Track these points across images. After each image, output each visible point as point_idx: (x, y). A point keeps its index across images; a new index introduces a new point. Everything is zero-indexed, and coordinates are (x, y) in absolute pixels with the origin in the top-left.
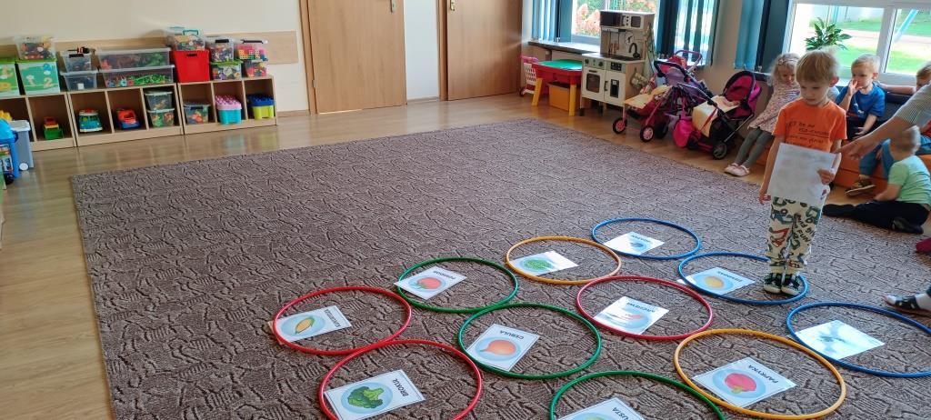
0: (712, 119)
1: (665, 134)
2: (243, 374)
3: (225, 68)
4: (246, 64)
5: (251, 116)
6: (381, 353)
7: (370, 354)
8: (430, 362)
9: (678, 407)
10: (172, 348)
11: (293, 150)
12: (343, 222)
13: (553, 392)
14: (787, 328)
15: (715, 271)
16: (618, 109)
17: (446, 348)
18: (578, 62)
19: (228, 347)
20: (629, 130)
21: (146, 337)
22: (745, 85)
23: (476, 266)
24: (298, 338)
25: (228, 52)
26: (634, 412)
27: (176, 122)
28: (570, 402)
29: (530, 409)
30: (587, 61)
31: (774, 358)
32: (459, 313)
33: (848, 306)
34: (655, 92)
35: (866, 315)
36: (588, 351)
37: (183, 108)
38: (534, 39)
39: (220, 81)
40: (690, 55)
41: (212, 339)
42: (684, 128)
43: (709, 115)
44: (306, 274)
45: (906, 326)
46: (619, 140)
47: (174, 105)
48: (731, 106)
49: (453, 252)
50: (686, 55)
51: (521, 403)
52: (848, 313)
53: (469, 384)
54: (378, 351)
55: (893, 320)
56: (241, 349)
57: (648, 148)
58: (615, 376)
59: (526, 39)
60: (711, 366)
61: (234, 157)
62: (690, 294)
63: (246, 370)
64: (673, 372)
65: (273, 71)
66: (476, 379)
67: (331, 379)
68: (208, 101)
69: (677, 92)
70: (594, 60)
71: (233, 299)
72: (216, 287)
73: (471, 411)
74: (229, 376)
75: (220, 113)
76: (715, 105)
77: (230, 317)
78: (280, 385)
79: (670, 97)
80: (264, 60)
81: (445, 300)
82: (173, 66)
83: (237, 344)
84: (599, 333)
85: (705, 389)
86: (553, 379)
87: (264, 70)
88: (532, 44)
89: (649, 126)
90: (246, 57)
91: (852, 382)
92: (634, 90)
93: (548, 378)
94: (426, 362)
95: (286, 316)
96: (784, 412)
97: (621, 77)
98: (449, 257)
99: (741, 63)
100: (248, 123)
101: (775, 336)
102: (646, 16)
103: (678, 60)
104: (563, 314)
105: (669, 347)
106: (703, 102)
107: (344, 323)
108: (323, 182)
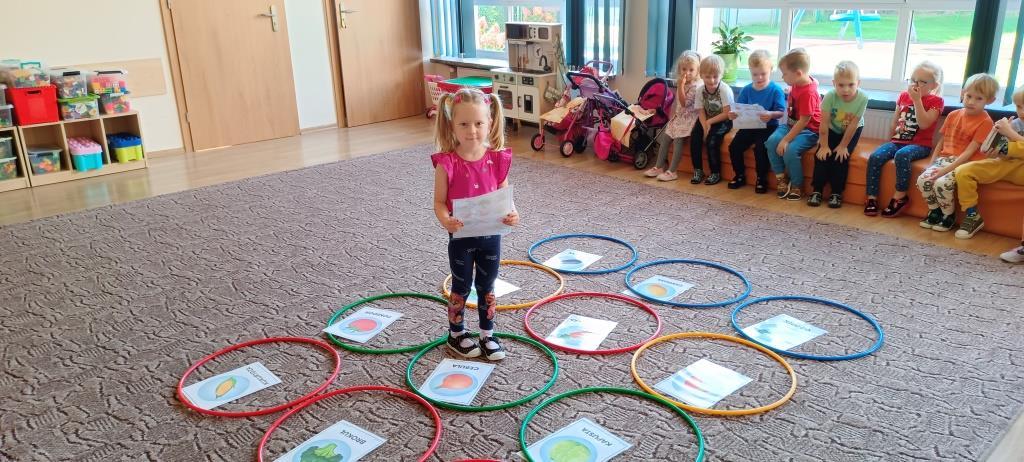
0: (631, 129)
1: (584, 148)
2: (162, 451)
3: (78, 105)
4: (104, 99)
5: (114, 159)
6: (321, 407)
7: (308, 409)
8: (378, 409)
9: (644, 417)
10: (65, 434)
11: (174, 194)
12: (249, 269)
13: (516, 419)
14: (734, 327)
15: (655, 279)
16: (534, 125)
17: (394, 391)
18: (488, 79)
19: (137, 423)
20: (548, 146)
21: (29, 426)
22: (659, 93)
23: (412, 301)
24: (219, 403)
25: (80, 86)
26: (600, 427)
27: (20, 173)
28: (536, 427)
29: (496, 441)
30: (497, 77)
31: (726, 357)
32: (402, 352)
33: (787, 299)
34: (570, 105)
35: (803, 306)
36: (545, 374)
37: (27, 156)
38: (436, 56)
39: (73, 120)
40: (601, 66)
41: (115, 417)
42: (605, 140)
43: (627, 125)
44: (215, 332)
45: (839, 311)
46: (538, 156)
47: (15, 152)
48: (646, 114)
49: (384, 288)
50: (596, 65)
51: (485, 437)
52: (786, 306)
53: (426, 425)
54: (317, 404)
55: (827, 307)
56: (152, 424)
57: (569, 163)
58: (577, 395)
59: (427, 56)
60: (668, 373)
61: (100, 208)
62: (636, 304)
63: (165, 445)
64: (633, 382)
65: (135, 106)
66: (433, 419)
67: (268, 441)
68: (58, 144)
69: (593, 104)
70: (504, 75)
71: (131, 368)
72: (107, 357)
73: (434, 452)
74: (144, 456)
75: (75, 159)
76: (632, 114)
77: (132, 389)
78: (208, 456)
79: (586, 110)
80: (126, 93)
81: (384, 340)
82: (11, 106)
83: (147, 418)
84: (554, 355)
85: (666, 395)
86: (514, 406)
87: (125, 104)
88: (435, 62)
89: (568, 141)
90: (104, 91)
91: (801, 370)
92: (549, 104)
93: (509, 407)
94: (374, 410)
95: (200, 380)
96: (744, 408)
97: (535, 92)
98: (381, 295)
99: (652, 71)
100: (111, 167)
101: (724, 336)
102: (553, 27)
103: (590, 71)
104: (514, 339)
105: (625, 358)
106: (619, 112)
107: (274, 380)
108: (216, 227)
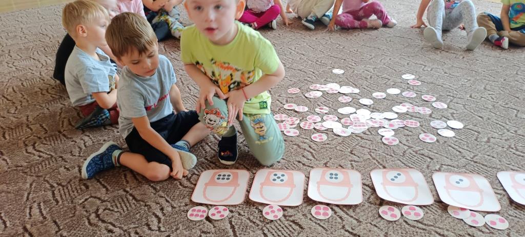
10: (26, 145)
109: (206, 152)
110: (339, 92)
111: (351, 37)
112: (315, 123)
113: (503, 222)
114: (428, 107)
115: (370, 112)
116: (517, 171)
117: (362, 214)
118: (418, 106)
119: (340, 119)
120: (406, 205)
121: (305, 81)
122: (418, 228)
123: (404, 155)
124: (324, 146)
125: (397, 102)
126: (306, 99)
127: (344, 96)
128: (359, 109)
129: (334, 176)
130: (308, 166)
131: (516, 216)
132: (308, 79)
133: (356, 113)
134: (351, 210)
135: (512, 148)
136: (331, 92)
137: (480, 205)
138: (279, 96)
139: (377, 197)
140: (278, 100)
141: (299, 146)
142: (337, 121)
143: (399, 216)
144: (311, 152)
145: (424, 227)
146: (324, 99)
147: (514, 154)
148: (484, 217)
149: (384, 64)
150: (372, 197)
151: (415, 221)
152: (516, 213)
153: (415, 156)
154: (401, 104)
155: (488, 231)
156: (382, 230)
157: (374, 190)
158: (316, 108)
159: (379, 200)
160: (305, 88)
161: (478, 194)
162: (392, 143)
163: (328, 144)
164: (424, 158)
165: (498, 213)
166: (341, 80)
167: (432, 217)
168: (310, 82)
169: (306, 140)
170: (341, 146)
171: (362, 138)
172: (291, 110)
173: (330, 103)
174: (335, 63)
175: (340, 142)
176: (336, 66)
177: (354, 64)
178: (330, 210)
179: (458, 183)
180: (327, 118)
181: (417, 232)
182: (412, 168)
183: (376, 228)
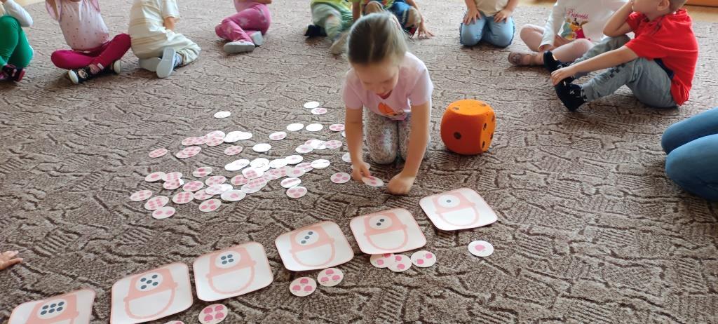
109: (23, 279)
110: (224, 142)
111: (234, 64)
112: (194, 192)
113: (431, 256)
114: (338, 139)
115: (268, 161)
116: (439, 193)
117: (269, 299)
118: (327, 141)
119: (229, 178)
120: (323, 269)
121: (174, 136)
122: (338, 294)
123: (314, 206)
124: (211, 221)
125: (300, 140)
126: (178, 161)
127: (233, 146)
128: (254, 159)
129: (227, 259)
130: (190, 256)
131: (443, 247)
132: (179, 132)
133: (249, 166)
134: (254, 299)
135: (433, 168)
136: (213, 144)
137: (404, 244)
138: (137, 165)
139: (287, 271)
140: (135, 172)
141: (173, 231)
142: (225, 182)
143: (314, 286)
144: (193, 236)
145: (345, 291)
146: (204, 155)
147: (435, 174)
148: (410, 257)
149: (281, 93)
150: (280, 272)
151: (334, 287)
152: (442, 243)
153: (328, 205)
154: (306, 142)
155: (416, 273)
156: (295, 312)
157: (280, 262)
158: (194, 171)
159: (289, 274)
160: (176, 146)
161: (401, 232)
162: (299, 195)
163: (215, 217)
164: (339, 204)
165: (424, 248)
166: (225, 124)
167: (354, 275)
168: (182, 135)
169: (182, 220)
170: (234, 215)
171: (261, 198)
172: (157, 182)
173: (212, 160)
174: (215, 103)
175: (232, 210)
176: (218, 107)
177: (241, 100)
178: (225, 308)
179: (379, 224)
180: (212, 181)
181: (338, 301)
182: (325, 220)
183: (287, 313)
